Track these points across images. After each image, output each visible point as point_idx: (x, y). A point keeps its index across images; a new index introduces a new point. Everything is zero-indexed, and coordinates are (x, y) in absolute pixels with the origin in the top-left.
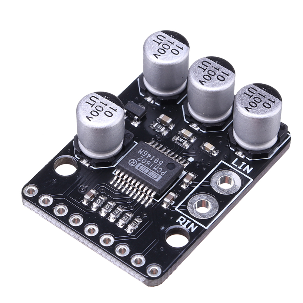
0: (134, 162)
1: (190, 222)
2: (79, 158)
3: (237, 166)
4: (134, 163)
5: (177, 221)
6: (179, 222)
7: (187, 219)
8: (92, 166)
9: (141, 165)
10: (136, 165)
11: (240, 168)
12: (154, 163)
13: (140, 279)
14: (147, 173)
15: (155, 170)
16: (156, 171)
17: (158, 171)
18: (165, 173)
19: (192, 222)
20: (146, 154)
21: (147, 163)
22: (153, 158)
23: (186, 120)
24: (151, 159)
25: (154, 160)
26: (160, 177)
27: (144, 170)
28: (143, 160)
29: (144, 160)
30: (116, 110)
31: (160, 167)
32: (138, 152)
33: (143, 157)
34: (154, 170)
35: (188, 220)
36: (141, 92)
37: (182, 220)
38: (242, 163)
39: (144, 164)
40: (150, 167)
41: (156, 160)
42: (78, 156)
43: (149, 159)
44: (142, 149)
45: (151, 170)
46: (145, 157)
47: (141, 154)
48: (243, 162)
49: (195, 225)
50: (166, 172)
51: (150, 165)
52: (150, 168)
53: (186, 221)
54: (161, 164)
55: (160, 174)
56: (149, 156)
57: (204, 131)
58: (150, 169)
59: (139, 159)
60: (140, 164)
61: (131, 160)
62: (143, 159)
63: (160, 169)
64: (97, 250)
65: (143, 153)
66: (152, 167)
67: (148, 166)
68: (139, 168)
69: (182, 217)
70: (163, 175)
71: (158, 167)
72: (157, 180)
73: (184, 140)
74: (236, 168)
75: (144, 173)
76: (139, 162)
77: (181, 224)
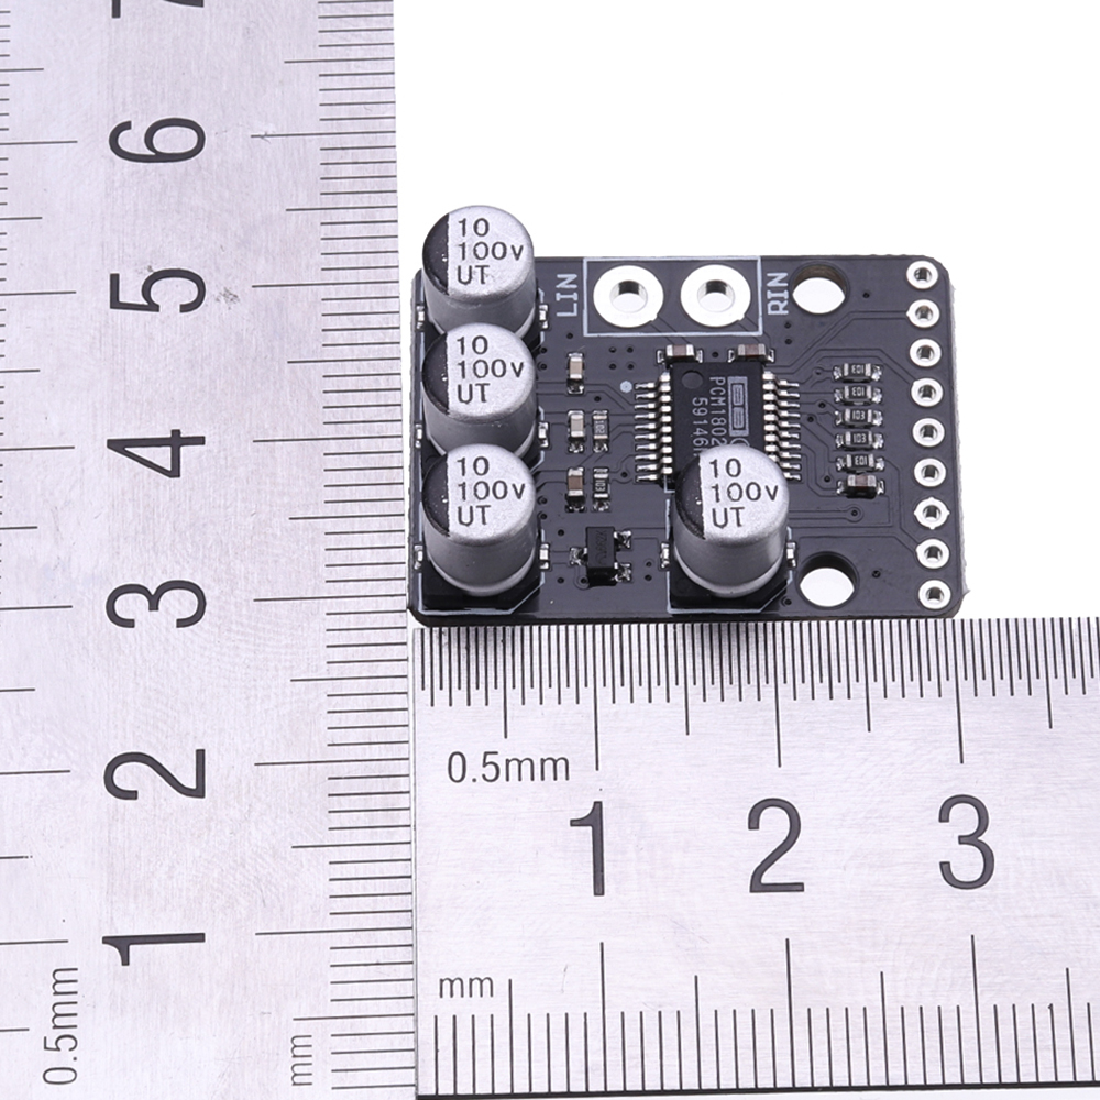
1: (769, 292)
2: (790, 572)
3: (575, 305)
5: (786, 312)
6: (785, 309)
7: (765, 301)
8: (787, 537)
9: (734, 429)
10: (742, 437)
11: (575, 296)
12: (709, 412)
14: (743, 406)
15: (724, 399)
16: (726, 395)
17: (722, 394)
18: (717, 379)
19: (765, 289)
20: (702, 439)
21: (719, 423)
22: (700, 423)
24: (705, 422)
25: (701, 418)
26: (731, 380)
27: (739, 417)
28: (721, 434)
30: (712, 463)
31: (709, 396)
33: (713, 440)
34: (726, 401)
35: (769, 297)
37: (775, 308)
38: (562, 299)
39: (727, 427)
40: (723, 412)
41: (699, 414)
43: (708, 427)
45: (730, 406)
48: (558, 299)
49: (766, 280)
50: (712, 378)
51: (719, 416)
52: (727, 411)
53: (774, 299)
54: (702, 400)
55: (725, 386)
56: (700, 432)
58: (730, 409)
59: (723, 442)
60: (732, 433)
62: (714, 436)
63: (714, 391)
66: (720, 408)
67: (726, 416)
68: (744, 429)
69: (770, 312)
70: (724, 379)
71: (712, 399)
72: (744, 380)
73: (596, 422)
74: (580, 302)
75: (747, 411)
76: (729, 438)
77: (786, 303)
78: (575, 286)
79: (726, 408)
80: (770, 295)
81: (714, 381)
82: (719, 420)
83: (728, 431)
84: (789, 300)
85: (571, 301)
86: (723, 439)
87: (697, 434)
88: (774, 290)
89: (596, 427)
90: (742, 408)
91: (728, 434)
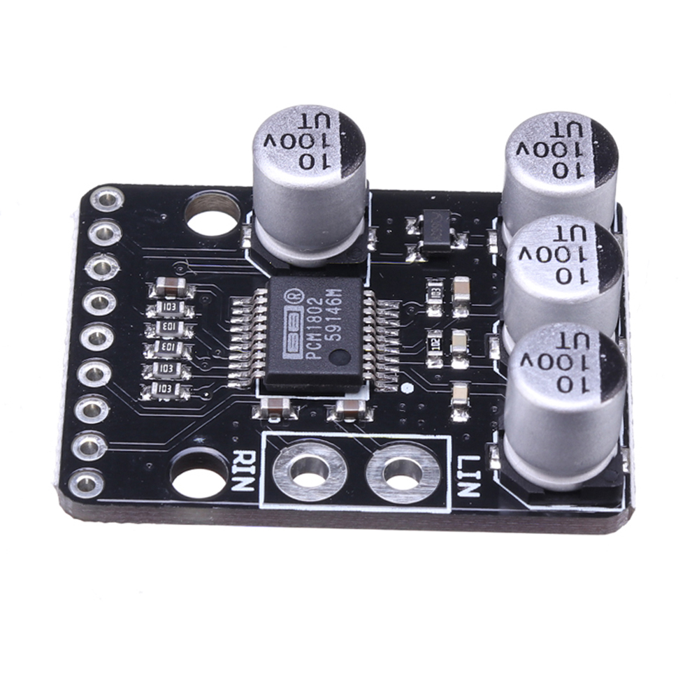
0: (298, 297)
1: (253, 473)
2: (248, 222)
4: (294, 298)
5: (236, 452)
6: (237, 456)
7: (257, 464)
9: (299, 312)
10: (290, 304)
11: (460, 475)
12: (324, 328)
15: (308, 339)
16: (305, 342)
17: (310, 344)
18: (314, 357)
19: (257, 476)
20: (333, 303)
21: (314, 318)
22: (335, 319)
24: (328, 319)
25: (332, 322)
26: (300, 356)
27: (293, 323)
28: (313, 308)
29: (316, 308)
30: (329, 166)
31: (323, 343)
32: (327, 291)
33: (321, 304)
34: (305, 337)
35: (253, 467)
37: (247, 457)
38: (475, 472)
39: (306, 315)
40: (309, 328)
41: (334, 327)
42: (252, 216)
43: (325, 314)
44: (340, 291)
45: (302, 333)
46: (325, 306)
47: (327, 295)
48: (479, 472)
49: (255, 484)
50: (320, 358)
51: (313, 324)
52: (305, 329)
53: (248, 466)
54: (331, 339)
55: (306, 351)
56: (334, 311)
58: (302, 330)
59: (311, 301)
60: (301, 309)
61: (298, 290)
62: (320, 306)
63: (318, 346)
65: (331, 298)
66: (310, 331)
67: (306, 324)
68: (289, 312)
69: (253, 453)
70: (307, 358)
71: (320, 340)
72: (285, 356)
73: (439, 348)
74: (454, 469)
75: (285, 327)
76: (304, 304)
77: (235, 461)
78: (460, 484)
79: (306, 331)
80: (252, 470)
81: (317, 356)
82: (314, 320)
83: (305, 311)
84: (233, 464)
85: (464, 470)
86: (311, 304)
87: (337, 309)
88: (247, 475)
89: (439, 344)
90: (289, 330)
91: (306, 308)
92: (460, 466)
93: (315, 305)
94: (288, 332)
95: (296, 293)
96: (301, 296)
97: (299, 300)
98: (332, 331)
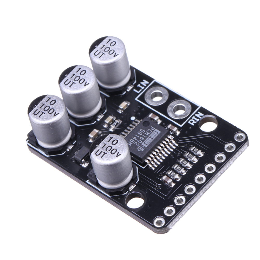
1: (194, 117)
2: (128, 192)
4: (141, 148)
5: (193, 125)
6: (194, 124)
7: (191, 118)
8: (136, 182)
10: (144, 146)
11: (143, 88)
12: (142, 135)
13: (245, 147)
16: (151, 133)
19: (194, 115)
20: (133, 140)
21: (142, 139)
22: (137, 136)
23: (93, 122)
25: (138, 135)
26: (156, 130)
27: (149, 141)
30: (111, 138)
31: (146, 130)
34: (149, 135)
36: (61, 154)
37: (192, 122)
38: (139, 87)
39: (143, 141)
41: (139, 134)
42: (125, 193)
43: (138, 138)
45: (149, 137)
46: (136, 141)
47: (132, 144)
49: (197, 113)
53: (193, 119)
54: (143, 130)
55: (153, 131)
56: (135, 138)
57: (104, 111)
59: (138, 144)
60: (143, 144)
63: (149, 130)
64: (217, 177)
65: (132, 142)
67: (145, 138)
68: (147, 144)
69: (189, 122)
70: (154, 129)
71: (146, 132)
72: (159, 132)
73: (115, 122)
74: (143, 90)
75: (152, 141)
76: (141, 144)
77: (196, 122)
78: (145, 85)
79: (147, 136)
81: (152, 128)
82: (143, 138)
83: (142, 143)
84: (197, 122)
85: (141, 88)
86: (139, 144)
87: (134, 138)
88: (196, 117)
89: (114, 123)
90: (151, 139)
91: (141, 143)
92: (141, 90)
93: (138, 143)
94: (152, 139)
95: (139, 149)
96: (139, 147)
97: (141, 147)
98: (141, 133)
